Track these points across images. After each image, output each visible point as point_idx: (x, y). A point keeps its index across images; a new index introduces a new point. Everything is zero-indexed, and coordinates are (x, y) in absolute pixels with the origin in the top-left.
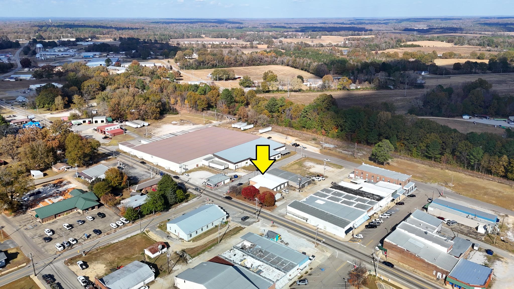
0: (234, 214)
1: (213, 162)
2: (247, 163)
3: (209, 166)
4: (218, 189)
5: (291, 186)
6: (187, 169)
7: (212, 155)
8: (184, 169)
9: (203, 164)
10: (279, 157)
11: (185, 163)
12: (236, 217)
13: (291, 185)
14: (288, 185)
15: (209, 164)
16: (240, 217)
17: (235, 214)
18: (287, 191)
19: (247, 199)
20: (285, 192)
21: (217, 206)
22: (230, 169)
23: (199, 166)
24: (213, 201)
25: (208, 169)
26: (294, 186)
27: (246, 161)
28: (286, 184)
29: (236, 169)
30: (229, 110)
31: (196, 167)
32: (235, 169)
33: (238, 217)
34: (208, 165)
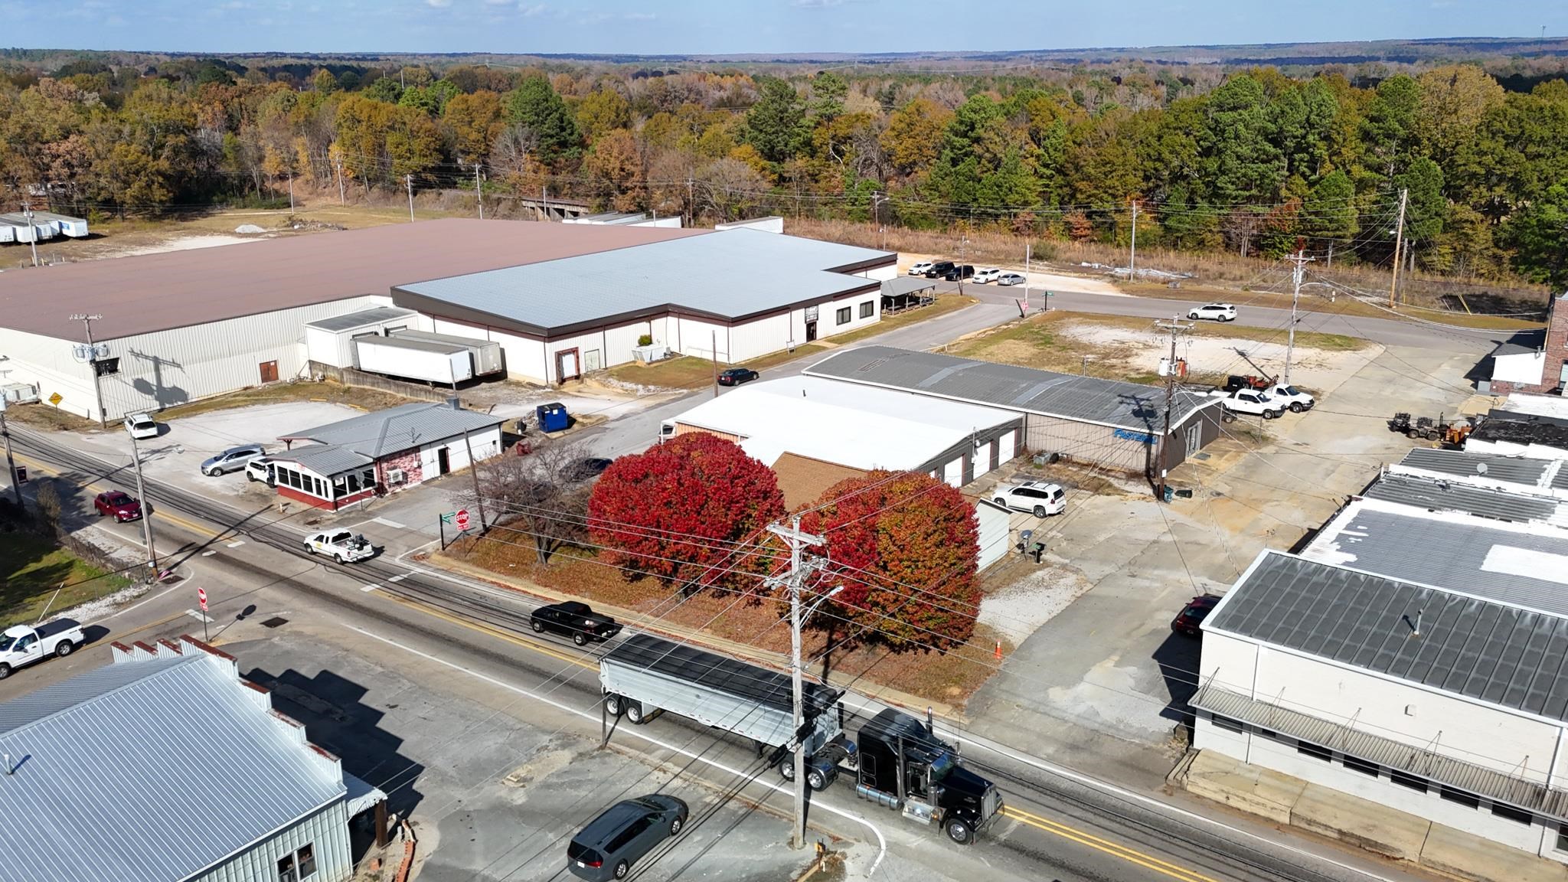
0: (477, 772)
1: (388, 337)
2: (646, 341)
3: (357, 372)
4: (372, 514)
5: (1056, 458)
6: (178, 393)
7: (388, 302)
8: (141, 386)
9: (312, 363)
10: (867, 309)
11: (149, 343)
12: (501, 811)
13: (1053, 446)
14: (1021, 450)
15: (356, 356)
16: (554, 818)
17: (501, 766)
18: (1051, 490)
19: (652, 581)
20: (1029, 502)
21: (226, 671)
22: (518, 384)
23: (285, 375)
24: (275, 623)
25: (348, 391)
26: (1082, 454)
27: (641, 329)
28: (1007, 442)
29: (562, 381)
30: (550, 177)
31: (255, 380)
32: (553, 378)
33: (526, 814)
34: (348, 363)
